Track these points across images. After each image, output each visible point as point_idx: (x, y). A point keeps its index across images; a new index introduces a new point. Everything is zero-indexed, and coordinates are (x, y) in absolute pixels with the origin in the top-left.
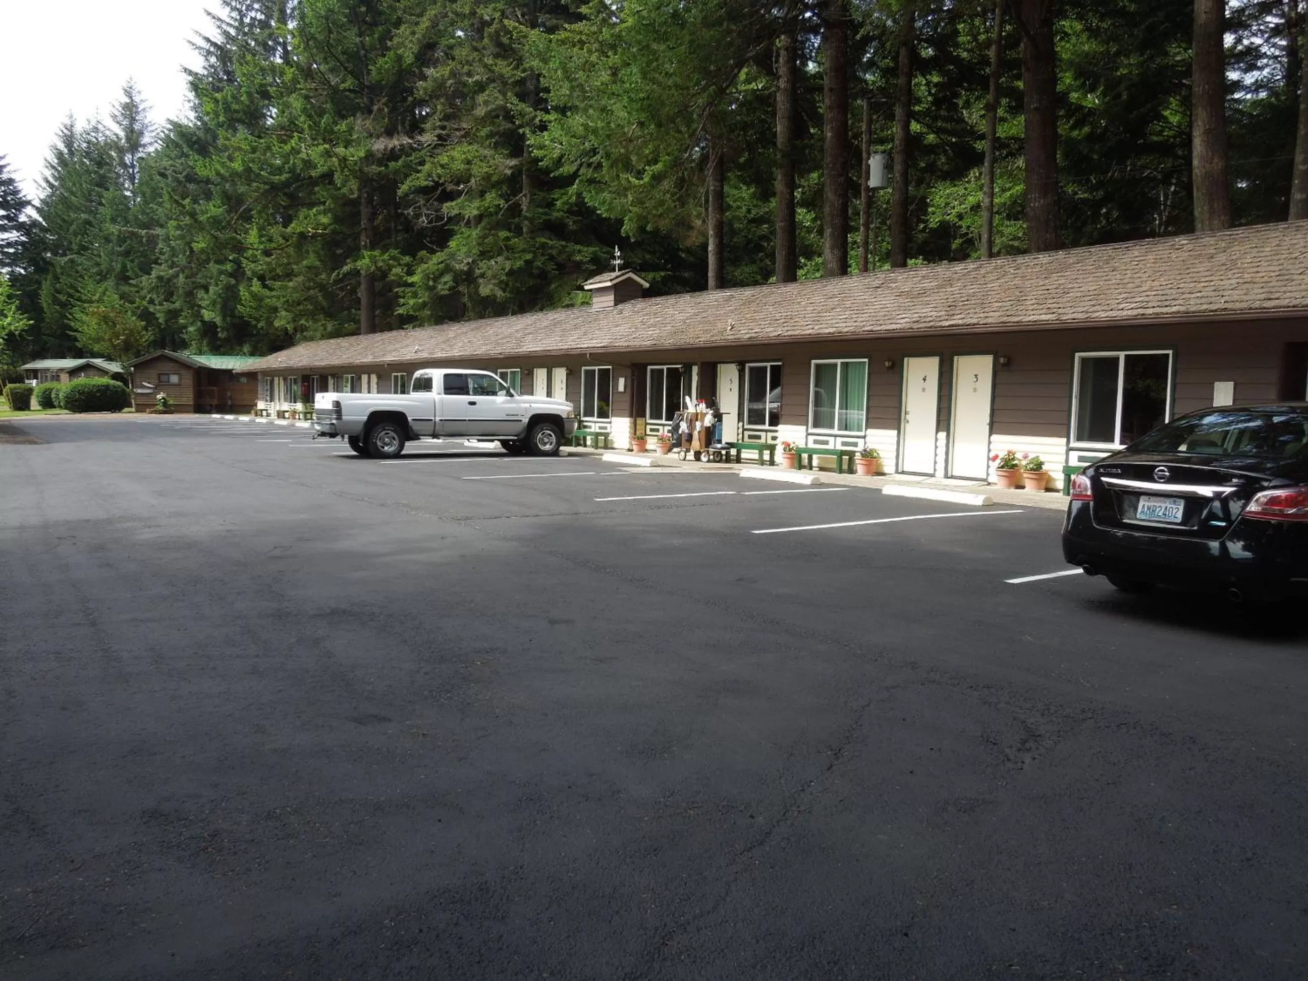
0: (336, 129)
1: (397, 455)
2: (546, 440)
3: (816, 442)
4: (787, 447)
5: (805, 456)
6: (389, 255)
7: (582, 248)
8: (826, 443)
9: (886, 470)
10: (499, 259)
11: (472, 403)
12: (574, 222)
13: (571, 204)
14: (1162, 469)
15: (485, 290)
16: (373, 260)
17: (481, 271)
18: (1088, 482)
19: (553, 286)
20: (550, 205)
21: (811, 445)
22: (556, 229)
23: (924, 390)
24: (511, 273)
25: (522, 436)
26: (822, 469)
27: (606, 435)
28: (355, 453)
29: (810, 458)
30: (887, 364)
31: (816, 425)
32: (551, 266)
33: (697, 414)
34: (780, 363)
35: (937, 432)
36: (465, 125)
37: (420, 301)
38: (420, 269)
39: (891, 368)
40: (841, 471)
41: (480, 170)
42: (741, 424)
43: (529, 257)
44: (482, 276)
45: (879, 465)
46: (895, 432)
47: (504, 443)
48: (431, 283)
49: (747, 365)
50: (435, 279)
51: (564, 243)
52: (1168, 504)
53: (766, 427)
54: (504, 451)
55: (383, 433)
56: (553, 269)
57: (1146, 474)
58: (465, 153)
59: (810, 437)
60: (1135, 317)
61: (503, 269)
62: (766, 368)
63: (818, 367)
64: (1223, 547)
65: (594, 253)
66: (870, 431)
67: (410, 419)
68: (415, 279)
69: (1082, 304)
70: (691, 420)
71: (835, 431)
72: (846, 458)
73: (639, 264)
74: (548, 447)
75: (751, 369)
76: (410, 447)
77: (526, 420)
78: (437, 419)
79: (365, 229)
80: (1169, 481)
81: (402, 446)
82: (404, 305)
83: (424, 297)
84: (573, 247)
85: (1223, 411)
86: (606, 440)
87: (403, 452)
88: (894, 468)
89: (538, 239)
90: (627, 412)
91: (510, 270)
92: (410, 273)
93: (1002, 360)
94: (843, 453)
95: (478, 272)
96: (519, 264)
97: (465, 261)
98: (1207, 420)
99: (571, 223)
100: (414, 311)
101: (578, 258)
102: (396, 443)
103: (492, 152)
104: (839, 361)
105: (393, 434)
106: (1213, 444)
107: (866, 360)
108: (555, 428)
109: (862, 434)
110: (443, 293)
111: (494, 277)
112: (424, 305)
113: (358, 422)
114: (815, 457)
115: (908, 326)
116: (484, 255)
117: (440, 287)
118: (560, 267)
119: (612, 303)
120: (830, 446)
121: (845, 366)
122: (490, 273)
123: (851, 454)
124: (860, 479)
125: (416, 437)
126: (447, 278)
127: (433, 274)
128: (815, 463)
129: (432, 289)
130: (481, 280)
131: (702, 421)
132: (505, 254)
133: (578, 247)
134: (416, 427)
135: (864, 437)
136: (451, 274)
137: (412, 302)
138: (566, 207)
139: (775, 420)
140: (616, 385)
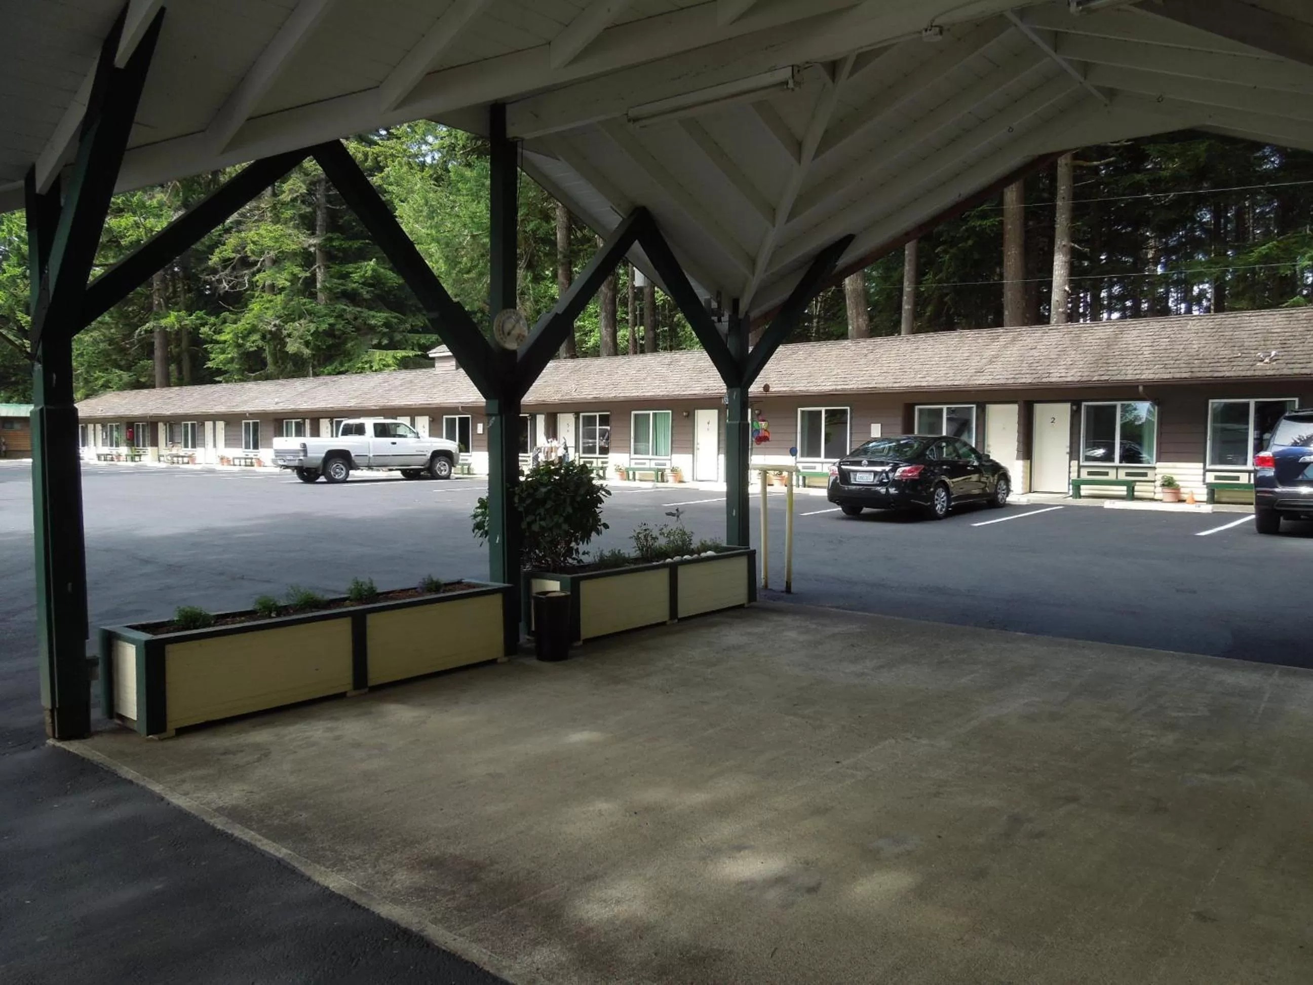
0: (148, 203)
1: (344, 481)
2: (442, 467)
3: (636, 464)
4: (618, 470)
5: (631, 473)
6: (196, 316)
7: (375, 313)
8: (644, 464)
9: (685, 479)
10: (302, 321)
11: (394, 443)
12: (367, 292)
13: (366, 278)
14: (865, 462)
15: (292, 347)
16: (179, 320)
17: (288, 332)
18: (837, 469)
19: (349, 345)
20: (346, 276)
21: (633, 466)
22: (352, 297)
23: (708, 429)
24: (316, 334)
25: (427, 466)
26: (641, 480)
27: (469, 465)
28: (301, 481)
29: (634, 474)
30: (685, 414)
31: (635, 453)
32: (350, 329)
33: (552, 448)
34: (608, 413)
35: (718, 454)
36: (263, 205)
37: (230, 356)
38: (229, 328)
39: (687, 416)
40: (658, 482)
41: (288, 247)
42: (577, 454)
43: (332, 321)
44: (289, 335)
45: (681, 476)
46: (691, 455)
47: (404, 472)
48: (240, 341)
49: (581, 414)
50: (243, 338)
51: (359, 309)
52: (867, 475)
53: (597, 455)
54: (403, 477)
55: (335, 466)
56: (353, 331)
57: (859, 463)
58: (271, 232)
59: (632, 461)
60: (832, 390)
61: (309, 331)
62: (596, 416)
63: (636, 415)
64: (887, 490)
65: (386, 318)
66: (674, 456)
67: (353, 455)
68: (222, 338)
69: (803, 381)
70: (547, 452)
71: (650, 456)
72: (660, 473)
73: (422, 327)
74: (444, 473)
75: (584, 417)
76: (354, 474)
77: (429, 455)
78: (371, 455)
79: (158, 290)
80: (868, 466)
81: (347, 474)
82: (214, 359)
83: (232, 353)
84: (366, 313)
85: (875, 440)
86: (468, 469)
87: (348, 479)
88: (691, 477)
89: (337, 306)
90: (486, 449)
91: (315, 331)
92: (220, 332)
93: (756, 412)
94: (659, 470)
95: (285, 332)
96: (324, 326)
97: (273, 323)
98: (871, 445)
99: (365, 293)
100: (224, 365)
101: (373, 322)
102: (344, 472)
103: (296, 231)
104: (651, 412)
105: (342, 467)
106: (880, 452)
107: (670, 412)
108: (448, 460)
109: (669, 457)
110: (251, 349)
111: (301, 337)
112: (232, 360)
113: (317, 458)
114: (637, 473)
115: (702, 392)
116: (289, 318)
117: (248, 344)
118: (358, 329)
119: (454, 368)
120: (647, 466)
121: (655, 414)
122: (296, 333)
123: (663, 471)
124: (671, 483)
125: (356, 467)
126: (256, 337)
127: (242, 333)
128: (637, 477)
129: (239, 346)
130: (288, 340)
131: (556, 452)
132: (308, 317)
133: (372, 313)
134: (357, 461)
135: (670, 460)
136: (259, 333)
137: (222, 357)
138: (363, 280)
139: (604, 451)
140: (475, 428)
